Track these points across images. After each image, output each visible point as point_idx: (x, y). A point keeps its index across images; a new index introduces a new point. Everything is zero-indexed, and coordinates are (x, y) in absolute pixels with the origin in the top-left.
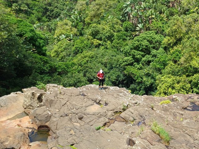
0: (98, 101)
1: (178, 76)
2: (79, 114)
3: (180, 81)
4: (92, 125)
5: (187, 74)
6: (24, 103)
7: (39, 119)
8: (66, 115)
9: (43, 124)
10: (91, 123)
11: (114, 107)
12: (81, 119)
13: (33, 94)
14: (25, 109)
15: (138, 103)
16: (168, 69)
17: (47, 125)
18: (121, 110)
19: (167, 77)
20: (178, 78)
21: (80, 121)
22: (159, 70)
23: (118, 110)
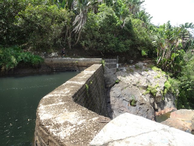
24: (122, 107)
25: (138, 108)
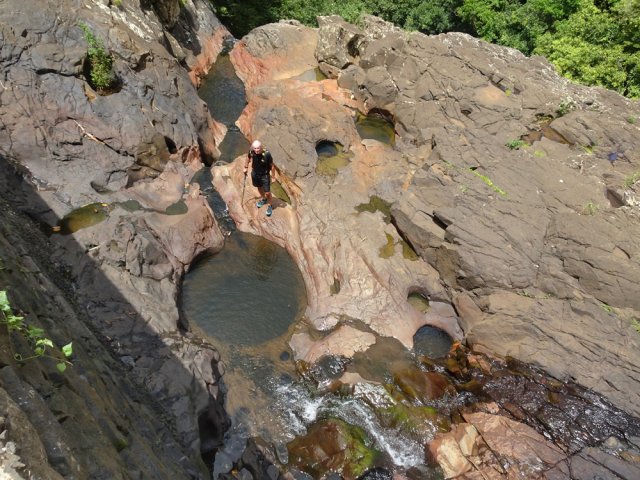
0: (496, 79)
1: (597, 44)
2: (463, 102)
3: (602, 60)
4: (495, 134)
5: (629, 43)
6: (318, 48)
7: (374, 93)
8: (434, 98)
9: (381, 105)
10: (493, 129)
11: (538, 102)
12: (467, 112)
13: (341, 32)
14: (320, 62)
15: (595, 104)
16: (577, 20)
17: (389, 109)
18: (551, 114)
19: (568, 43)
20: (598, 51)
21: (464, 118)
22: (548, 21)
23: (546, 112)
24: (57, 122)
25: (140, 93)
